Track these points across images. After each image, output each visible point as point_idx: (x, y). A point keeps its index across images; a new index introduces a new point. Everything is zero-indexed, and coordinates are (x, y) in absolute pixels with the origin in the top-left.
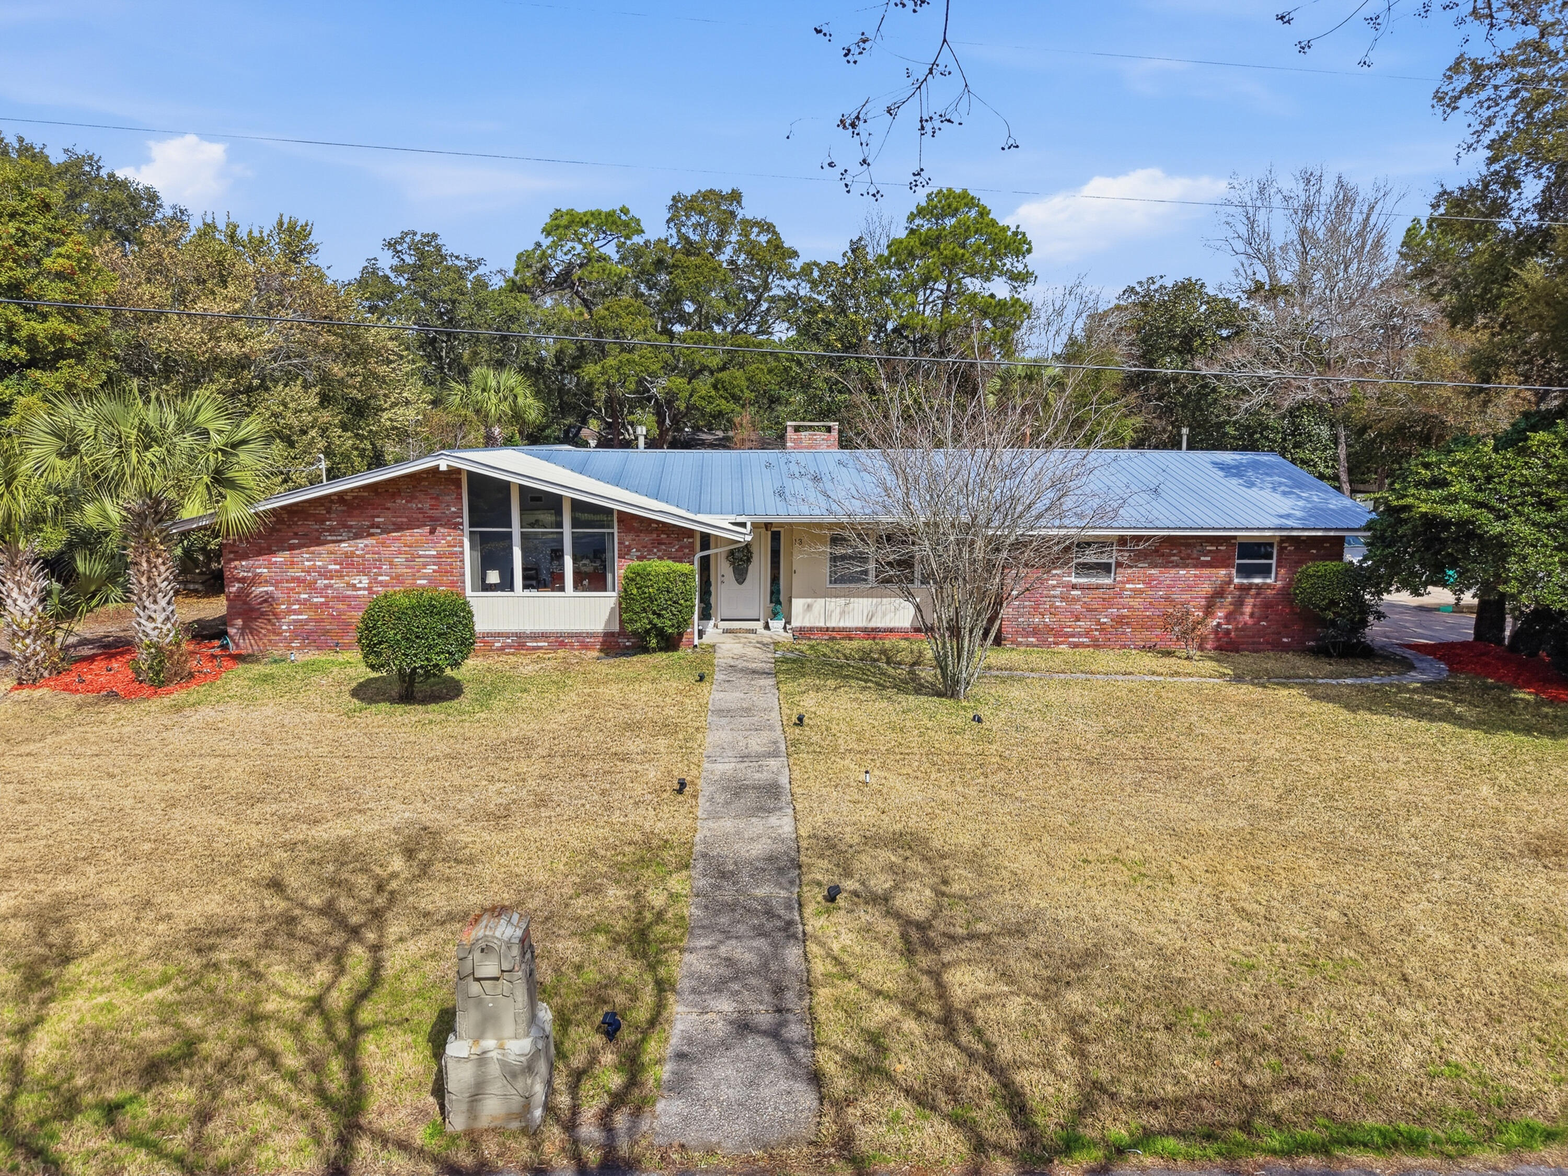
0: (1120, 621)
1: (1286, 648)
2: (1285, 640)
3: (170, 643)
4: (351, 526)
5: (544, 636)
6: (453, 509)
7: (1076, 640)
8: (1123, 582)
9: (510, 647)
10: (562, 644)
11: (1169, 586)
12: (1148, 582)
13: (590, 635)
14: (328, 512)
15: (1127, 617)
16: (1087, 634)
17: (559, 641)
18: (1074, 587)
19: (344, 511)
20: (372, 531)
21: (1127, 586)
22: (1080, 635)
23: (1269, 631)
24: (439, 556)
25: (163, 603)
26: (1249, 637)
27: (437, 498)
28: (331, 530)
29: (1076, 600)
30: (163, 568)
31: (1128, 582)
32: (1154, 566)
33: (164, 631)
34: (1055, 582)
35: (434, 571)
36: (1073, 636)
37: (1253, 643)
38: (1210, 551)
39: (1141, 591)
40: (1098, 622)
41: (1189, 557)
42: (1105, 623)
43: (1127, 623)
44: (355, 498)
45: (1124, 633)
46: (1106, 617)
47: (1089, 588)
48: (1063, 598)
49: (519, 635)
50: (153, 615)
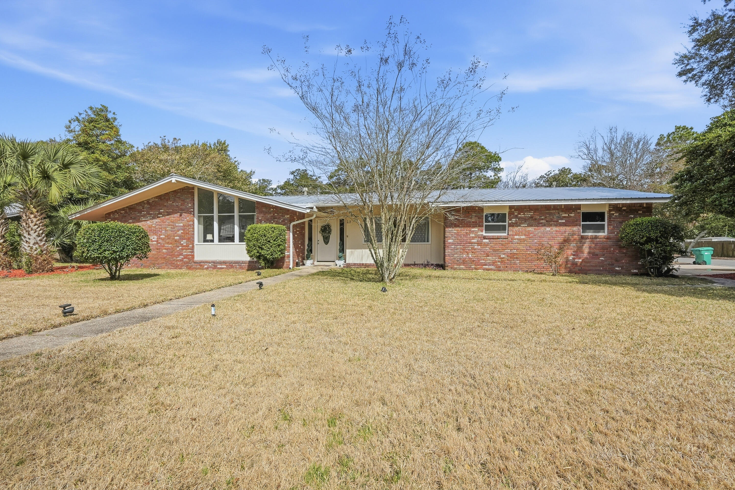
0: (512, 256)
1: (618, 273)
2: (617, 269)
3: (37, 254)
4: (151, 214)
5: (224, 263)
6: (190, 205)
7: (488, 267)
8: (513, 235)
9: (211, 267)
10: (232, 267)
11: (540, 237)
12: (528, 234)
13: (243, 262)
14: (143, 208)
15: (517, 254)
16: (494, 263)
17: (231, 265)
18: (485, 238)
19: (149, 208)
20: (159, 215)
21: (515, 237)
22: (490, 265)
23: (605, 263)
24: (184, 226)
25: (34, 235)
26: (592, 266)
27: (184, 201)
28: (144, 216)
29: (486, 245)
30: (35, 220)
31: (516, 235)
32: (530, 225)
33: (34, 248)
34: (474, 235)
35: (182, 233)
36: (486, 265)
37: (596, 270)
38: (565, 217)
39: (524, 240)
40: (500, 257)
41: (552, 220)
42: (503, 258)
43: (517, 258)
44: (153, 201)
45: (515, 264)
46: (504, 254)
47: (493, 238)
48: (479, 244)
49: (214, 262)
50: (28, 240)
